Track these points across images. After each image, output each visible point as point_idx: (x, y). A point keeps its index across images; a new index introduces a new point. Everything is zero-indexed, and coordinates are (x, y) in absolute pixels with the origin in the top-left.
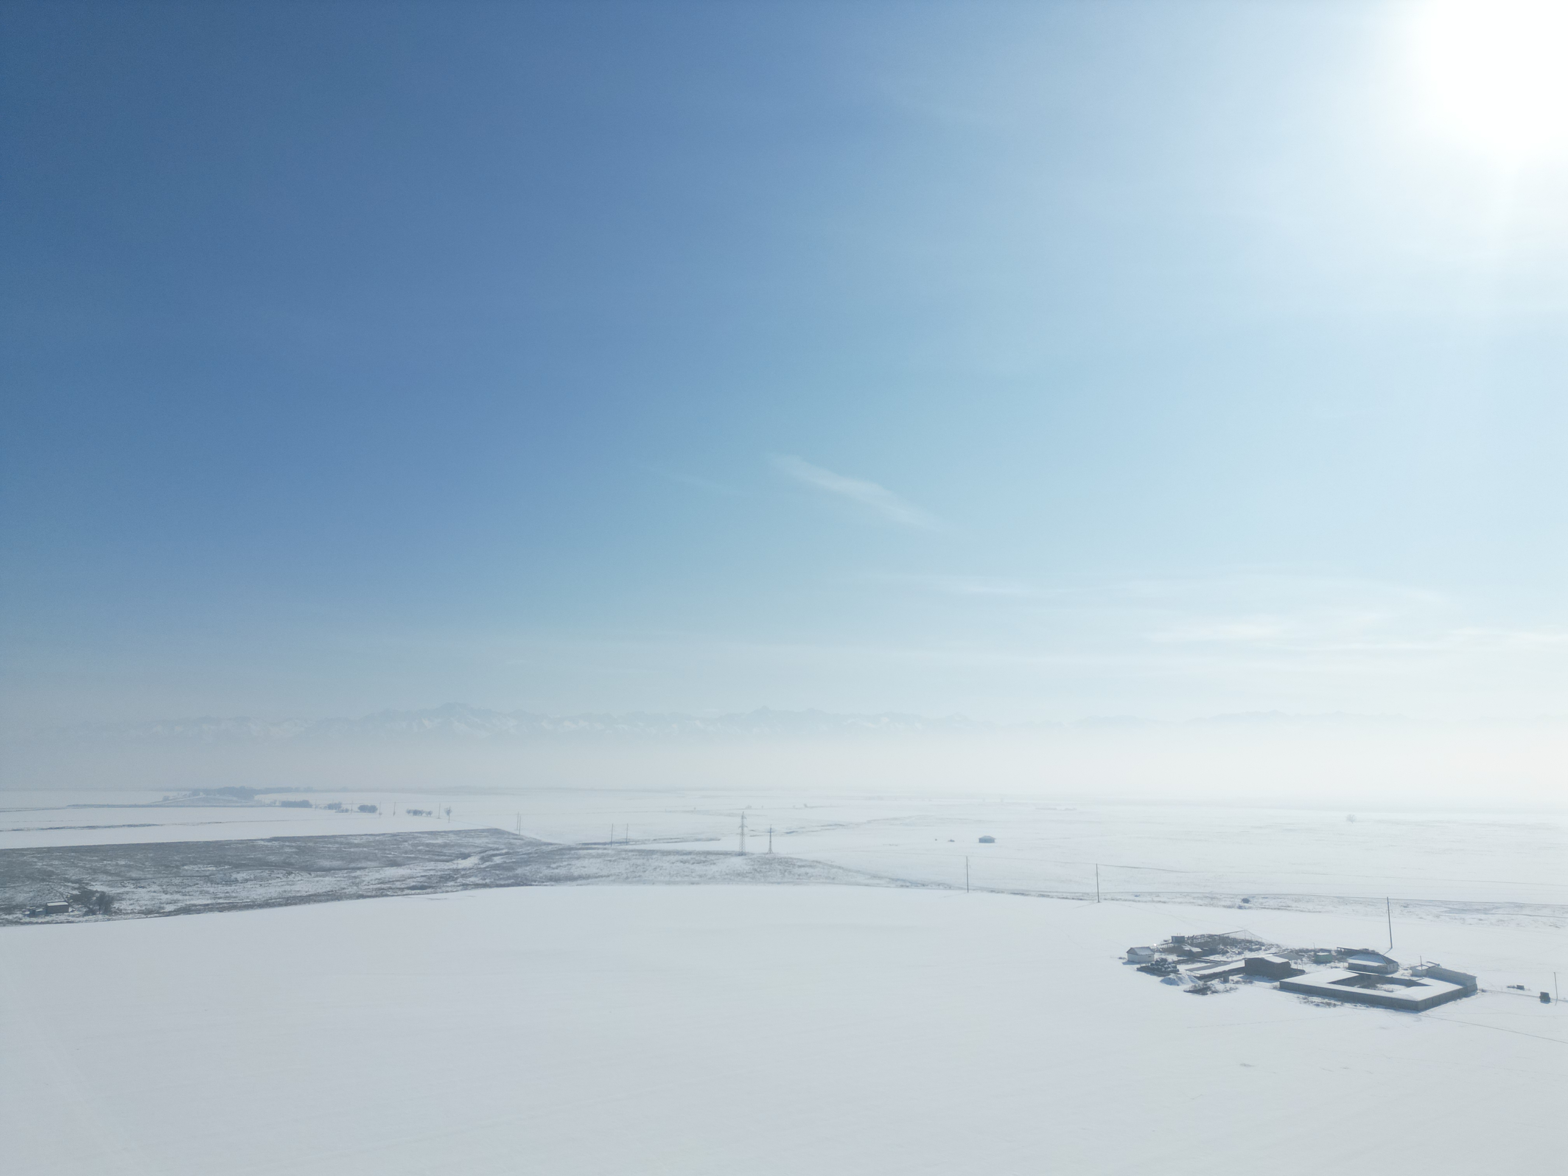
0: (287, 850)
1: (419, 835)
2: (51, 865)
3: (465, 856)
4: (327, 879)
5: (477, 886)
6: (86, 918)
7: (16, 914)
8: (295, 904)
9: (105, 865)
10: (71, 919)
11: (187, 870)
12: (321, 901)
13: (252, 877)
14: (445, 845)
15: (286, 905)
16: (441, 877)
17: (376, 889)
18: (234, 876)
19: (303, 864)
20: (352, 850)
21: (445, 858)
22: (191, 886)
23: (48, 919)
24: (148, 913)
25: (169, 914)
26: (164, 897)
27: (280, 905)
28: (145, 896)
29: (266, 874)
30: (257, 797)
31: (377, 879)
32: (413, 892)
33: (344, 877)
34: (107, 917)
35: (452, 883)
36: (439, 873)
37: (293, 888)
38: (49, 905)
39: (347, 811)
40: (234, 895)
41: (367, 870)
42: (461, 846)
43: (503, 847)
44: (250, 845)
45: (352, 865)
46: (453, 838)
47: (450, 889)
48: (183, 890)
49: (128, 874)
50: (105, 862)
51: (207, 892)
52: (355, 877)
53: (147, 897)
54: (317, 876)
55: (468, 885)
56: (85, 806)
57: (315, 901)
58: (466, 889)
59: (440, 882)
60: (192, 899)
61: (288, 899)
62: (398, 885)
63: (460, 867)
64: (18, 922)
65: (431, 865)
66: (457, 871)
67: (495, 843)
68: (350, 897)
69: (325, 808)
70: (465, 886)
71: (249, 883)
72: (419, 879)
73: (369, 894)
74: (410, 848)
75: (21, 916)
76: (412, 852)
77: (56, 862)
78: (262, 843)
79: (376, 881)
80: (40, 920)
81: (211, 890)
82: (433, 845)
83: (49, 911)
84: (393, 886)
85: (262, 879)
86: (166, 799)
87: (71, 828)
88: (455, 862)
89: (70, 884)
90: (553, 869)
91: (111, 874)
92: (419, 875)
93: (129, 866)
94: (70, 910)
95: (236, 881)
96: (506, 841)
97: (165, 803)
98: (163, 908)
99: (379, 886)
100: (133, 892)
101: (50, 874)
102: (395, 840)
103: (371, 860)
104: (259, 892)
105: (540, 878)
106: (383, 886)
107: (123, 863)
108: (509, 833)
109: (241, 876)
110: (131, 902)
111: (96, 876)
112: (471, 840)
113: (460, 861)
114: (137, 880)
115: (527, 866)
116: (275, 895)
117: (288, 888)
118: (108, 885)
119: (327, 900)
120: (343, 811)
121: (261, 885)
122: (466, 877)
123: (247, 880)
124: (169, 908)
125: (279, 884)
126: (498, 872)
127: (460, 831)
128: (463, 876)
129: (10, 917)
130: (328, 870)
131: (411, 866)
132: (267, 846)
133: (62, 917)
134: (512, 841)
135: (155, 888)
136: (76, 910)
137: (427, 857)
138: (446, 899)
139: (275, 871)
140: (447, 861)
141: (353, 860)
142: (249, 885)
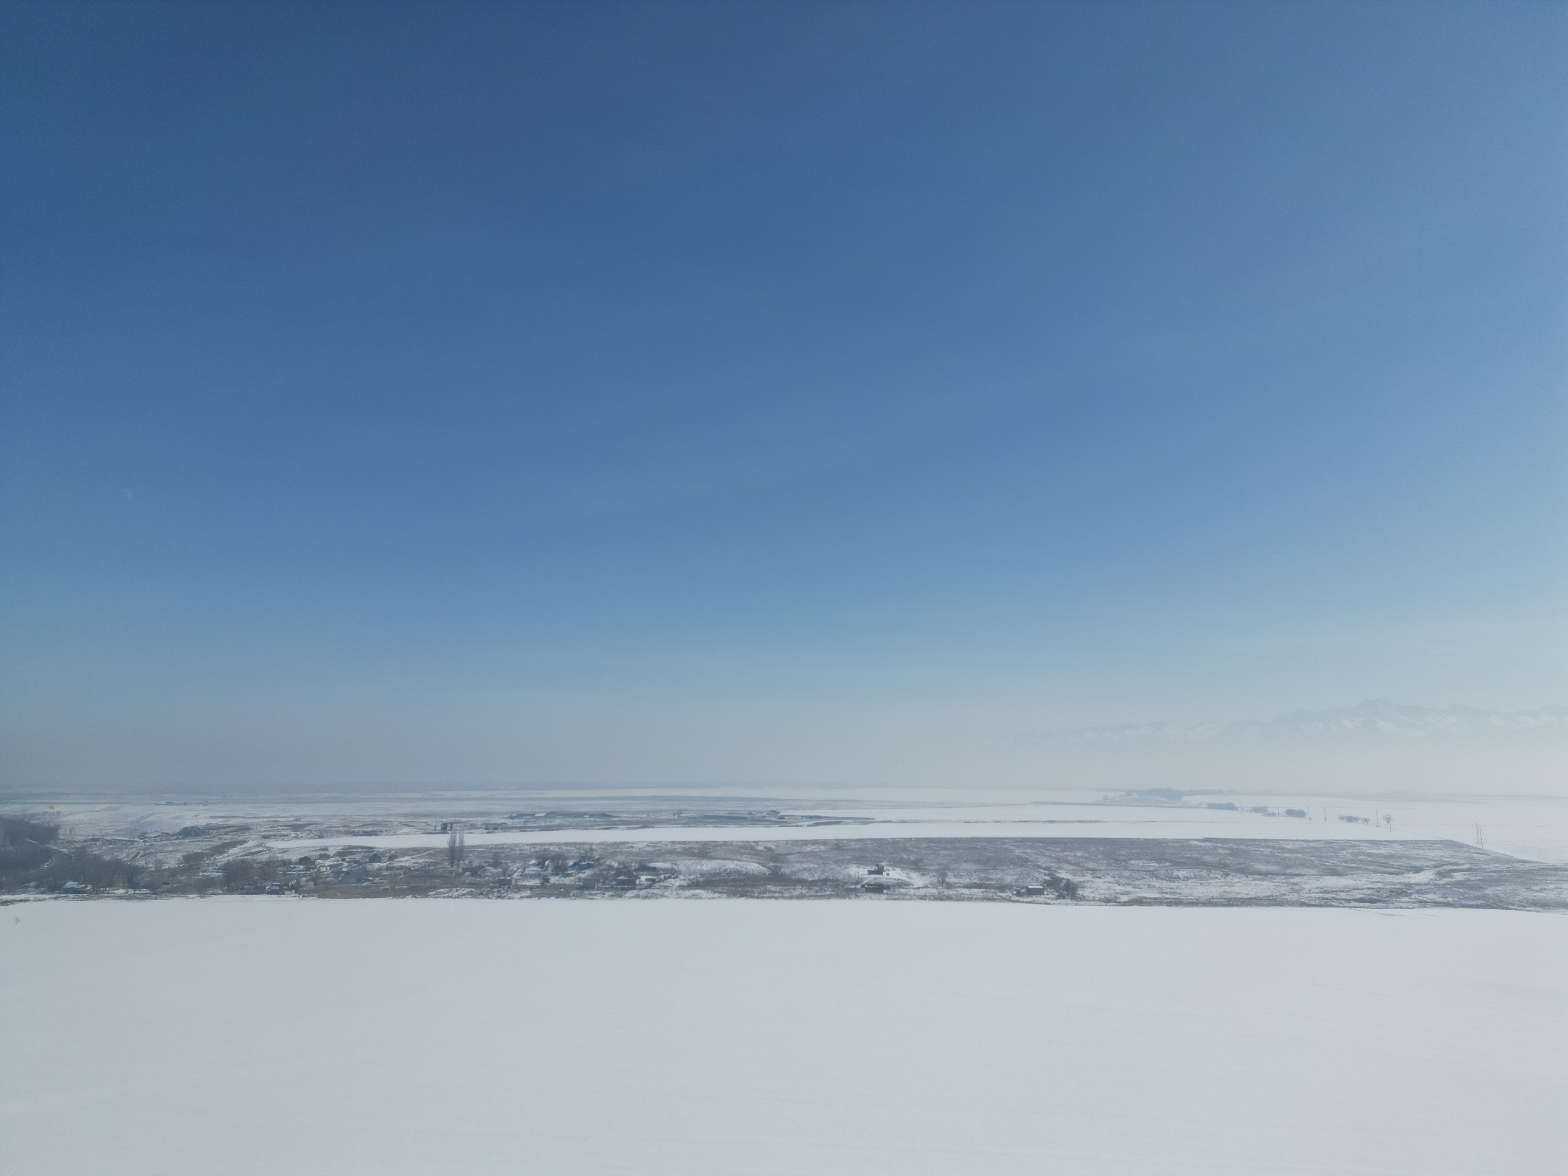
0: (1221, 851)
1: (1357, 843)
2: (1026, 853)
3: (1418, 870)
4: (1266, 883)
5: (1437, 904)
6: (1059, 901)
7: (1007, 892)
8: (1238, 905)
9: (1067, 856)
10: (1048, 901)
11: (1133, 865)
12: (1262, 905)
13: (1192, 876)
14: (1390, 856)
15: (1229, 905)
16: (1391, 891)
17: (1319, 898)
18: (1176, 873)
19: (1239, 866)
20: (1286, 855)
21: (1392, 870)
22: (1138, 879)
23: (1030, 899)
24: (1107, 901)
25: (1125, 904)
26: (1119, 888)
27: (1223, 905)
28: (1102, 885)
29: (1204, 873)
30: (1184, 799)
31: (1317, 888)
32: (1362, 905)
33: (1282, 883)
34: (1074, 902)
35: (1406, 899)
36: (1389, 887)
37: (1232, 889)
38: (1030, 887)
39: (1274, 815)
40: (1178, 891)
41: (1305, 877)
42: (1409, 858)
43: (1463, 861)
44: (1184, 844)
45: (1289, 871)
46: (1398, 849)
47: (1404, 905)
48: (1134, 883)
49: (1086, 865)
50: (1066, 853)
51: (1154, 887)
52: (1294, 884)
53: (1104, 886)
54: (1254, 880)
55: (1425, 902)
56: (1044, 803)
57: (1257, 905)
58: (1424, 907)
59: (1391, 896)
60: (1142, 892)
61: (1230, 900)
62: (1343, 895)
63: (1412, 881)
64: (1009, 900)
65: (1377, 877)
66: (1409, 885)
67: (1452, 857)
68: (1293, 904)
69: (1251, 811)
70: (1423, 904)
71: (1190, 881)
72: (1366, 892)
73: (1312, 902)
74: (1349, 857)
75: (1011, 895)
76: (1352, 861)
77: (1029, 851)
78: (1196, 843)
79: (1318, 890)
80: (1025, 900)
81: (1157, 885)
82: (1377, 855)
83: (1031, 892)
84: (1338, 897)
85: (1202, 878)
86: (1106, 798)
87: (1035, 822)
88: (1406, 875)
89: (1042, 870)
90: (1536, 891)
91: (1072, 864)
92: (1365, 887)
93: (1086, 858)
94: (1045, 893)
95: (1178, 878)
96: (1467, 855)
97: (1105, 802)
98: (1118, 898)
99: (1321, 895)
100: (1092, 881)
101: (1026, 860)
102: (1332, 847)
103: (1308, 867)
104: (1200, 891)
105: (1518, 901)
106: (1326, 895)
107: (1079, 854)
108: (1468, 846)
109: (1182, 873)
110: (1092, 890)
111: (1061, 865)
112: (1421, 852)
113: (1411, 875)
114: (1094, 871)
115: (1499, 885)
116: (1216, 895)
117: (1227, 889)
118: (1071, 874)
119: (1269, 905)
120: (1269, 815)
121: (1201, 884)
122: (1423, 893)
123: (1187, 878)
124: (1124, 898)
125: (1219, 884)
126: (1461, 890)
127: (1406, 842)
128: (1418, 892)
129: (1003, 895)
130: (1265, 874)
131: (1355, 876)
132: (1201, 846)
133: (1040, 899)
134: (1474, 855)
135: (1109, 879)
136: (1050, 894)
137: (1371, 868)
138: (1401, 915)
139: (1213, 871)
140: (1397, 874)
141: (1288, 866)
142: (1190, 883)
